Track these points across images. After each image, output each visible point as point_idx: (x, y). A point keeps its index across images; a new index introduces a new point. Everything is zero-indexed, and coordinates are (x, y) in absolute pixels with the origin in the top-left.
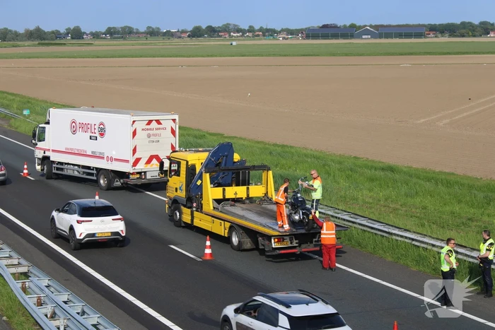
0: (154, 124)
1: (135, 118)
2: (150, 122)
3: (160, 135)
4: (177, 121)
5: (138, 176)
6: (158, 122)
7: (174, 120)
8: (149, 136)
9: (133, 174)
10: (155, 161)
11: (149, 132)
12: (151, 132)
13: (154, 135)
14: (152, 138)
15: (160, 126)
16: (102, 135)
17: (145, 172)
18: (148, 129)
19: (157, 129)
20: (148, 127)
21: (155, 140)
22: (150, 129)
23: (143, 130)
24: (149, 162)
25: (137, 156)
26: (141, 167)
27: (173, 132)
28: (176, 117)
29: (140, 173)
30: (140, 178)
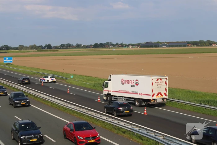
0: (159, 80)
1: (153, 78)
2: (158, 79)
3: (161, 85)
4: (167, 79)
5: (153, 101)
6: (161, 79)
7: (166, 79)
8: (158, 85)
9: (152, 100)
10: (159, 95)
11: (157, 83)
12: (158, 83)
13: (159, 84)
14: (159, 86)
15: (161, 81)
16: (137, 85)
17: (156, 99)
18: (157, 82)
19: (160, 82)
20: (157, 81)
21: (160, 86)
22: (158, 82)
23: (155, 82)
24: (157, 95)
25: (154, 93)
26: (155, 97)
27: (166, 83)
28: (167, 77)
29: (154, 100)
30: (154, 102)
